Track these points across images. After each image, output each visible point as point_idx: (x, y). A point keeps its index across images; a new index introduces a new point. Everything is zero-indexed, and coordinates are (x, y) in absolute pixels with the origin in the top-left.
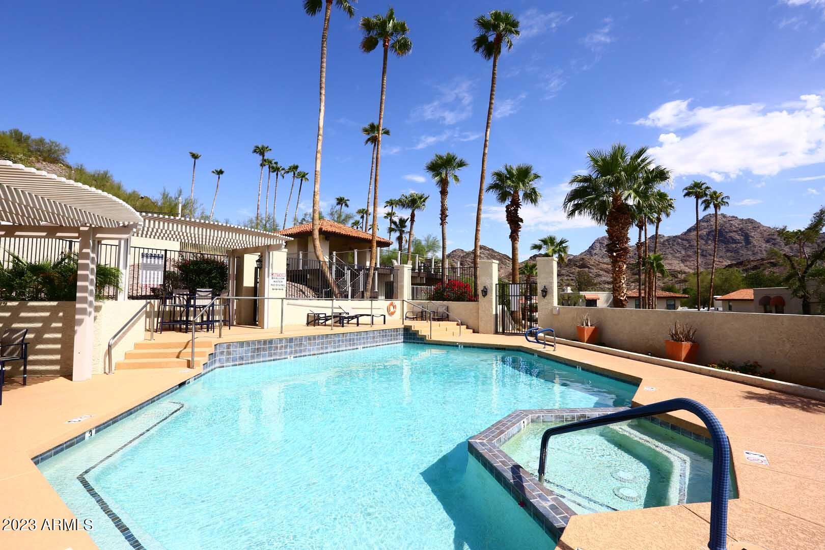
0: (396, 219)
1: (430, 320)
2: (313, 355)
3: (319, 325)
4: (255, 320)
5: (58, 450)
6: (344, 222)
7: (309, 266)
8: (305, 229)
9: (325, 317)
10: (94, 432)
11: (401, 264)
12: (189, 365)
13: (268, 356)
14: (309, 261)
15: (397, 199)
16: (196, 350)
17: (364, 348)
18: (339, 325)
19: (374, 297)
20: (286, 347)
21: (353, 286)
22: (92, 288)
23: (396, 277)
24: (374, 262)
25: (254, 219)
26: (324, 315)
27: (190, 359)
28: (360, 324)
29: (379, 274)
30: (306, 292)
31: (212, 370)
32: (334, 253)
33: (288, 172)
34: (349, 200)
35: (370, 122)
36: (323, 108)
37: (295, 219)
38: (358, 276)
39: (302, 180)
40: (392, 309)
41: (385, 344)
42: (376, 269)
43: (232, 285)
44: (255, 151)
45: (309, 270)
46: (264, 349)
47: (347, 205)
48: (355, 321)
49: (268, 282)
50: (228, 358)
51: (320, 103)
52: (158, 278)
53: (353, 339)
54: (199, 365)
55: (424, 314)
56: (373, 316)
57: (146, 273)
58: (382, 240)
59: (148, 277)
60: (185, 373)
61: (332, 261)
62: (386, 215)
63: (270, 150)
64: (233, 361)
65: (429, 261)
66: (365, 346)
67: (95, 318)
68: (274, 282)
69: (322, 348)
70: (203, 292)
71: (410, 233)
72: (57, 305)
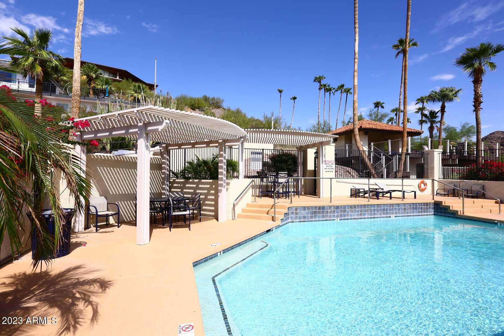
0: (426, 112)
1: (463, 197)
2: (354, 219)
3: (359, 197)
4: (315, 192)
5: (206, 260)
6: (380, 120)
7: (353, 153)
8: (349, 128)
9: (364, 191)
10: (222, 252)
11: (431, 148)
12: (273, 219)
13: (322, 217)
14: (353, 151)
15: (427, 95)
16: (277, 210)
17: (396, 217)
18: (376, 197)
19: (406, 176)
20: (334, 212)
21: (387, 168)
22: (225, 173)
23: (426, 159)
24: (405, 148)
25: (316, 125)
26: (363, 190)
27: (273, 215)
28: (393, 198)
29: (410, 158)
30: (352, 173)
31: (286, 223)
32: (372, 144)
33: (337, 90)
34: (384, 103)
35: (399, 39)
36: (357, 38)
37: (344, 122)
38: (392, 160)
39: (347, 94)
40: (422, 186)
41: (416, 216)
42: (407, 154)
43: (300, 169)
44: (315, 81)
45: (353, 157)
46: (319, 213)
47: (383, 107)
48: (388, 195)
49: (323, 167)
50: (296, 217)
51: (355, 35)
52: (259, 166)
53: (387, 209)
54: (278, 220)
55: (456, 191)
56: (404, 192)
57: (254, 163)
58: (413, 131)
59: (255, 165)
60: (270, 224)
61: (371, 150)
62: (417, 110)
63: (325, 78)
64: (299, 218)
65: (462, 144)
66: (397, 215)
67: (227, 189)
68: (327, 166)
69: (361, 215)
70: (283, 174)
71: (441, 122)
72: (212, 182)
